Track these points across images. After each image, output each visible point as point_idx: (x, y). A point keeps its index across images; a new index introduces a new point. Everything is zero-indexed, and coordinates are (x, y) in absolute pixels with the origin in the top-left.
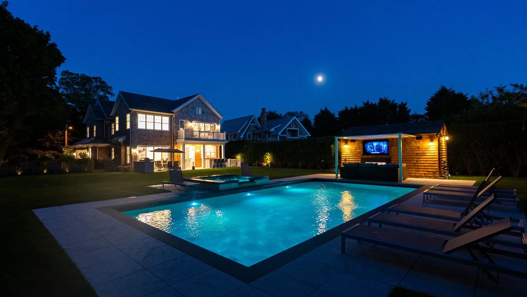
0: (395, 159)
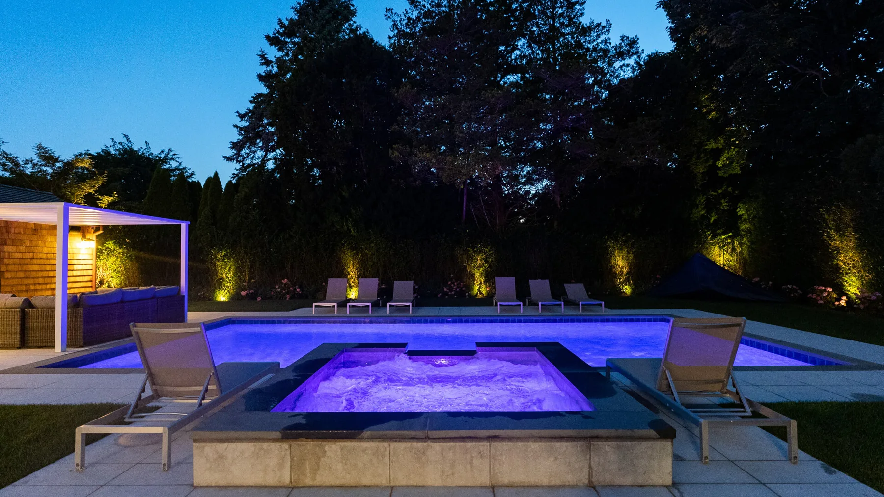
0: (12, 282)
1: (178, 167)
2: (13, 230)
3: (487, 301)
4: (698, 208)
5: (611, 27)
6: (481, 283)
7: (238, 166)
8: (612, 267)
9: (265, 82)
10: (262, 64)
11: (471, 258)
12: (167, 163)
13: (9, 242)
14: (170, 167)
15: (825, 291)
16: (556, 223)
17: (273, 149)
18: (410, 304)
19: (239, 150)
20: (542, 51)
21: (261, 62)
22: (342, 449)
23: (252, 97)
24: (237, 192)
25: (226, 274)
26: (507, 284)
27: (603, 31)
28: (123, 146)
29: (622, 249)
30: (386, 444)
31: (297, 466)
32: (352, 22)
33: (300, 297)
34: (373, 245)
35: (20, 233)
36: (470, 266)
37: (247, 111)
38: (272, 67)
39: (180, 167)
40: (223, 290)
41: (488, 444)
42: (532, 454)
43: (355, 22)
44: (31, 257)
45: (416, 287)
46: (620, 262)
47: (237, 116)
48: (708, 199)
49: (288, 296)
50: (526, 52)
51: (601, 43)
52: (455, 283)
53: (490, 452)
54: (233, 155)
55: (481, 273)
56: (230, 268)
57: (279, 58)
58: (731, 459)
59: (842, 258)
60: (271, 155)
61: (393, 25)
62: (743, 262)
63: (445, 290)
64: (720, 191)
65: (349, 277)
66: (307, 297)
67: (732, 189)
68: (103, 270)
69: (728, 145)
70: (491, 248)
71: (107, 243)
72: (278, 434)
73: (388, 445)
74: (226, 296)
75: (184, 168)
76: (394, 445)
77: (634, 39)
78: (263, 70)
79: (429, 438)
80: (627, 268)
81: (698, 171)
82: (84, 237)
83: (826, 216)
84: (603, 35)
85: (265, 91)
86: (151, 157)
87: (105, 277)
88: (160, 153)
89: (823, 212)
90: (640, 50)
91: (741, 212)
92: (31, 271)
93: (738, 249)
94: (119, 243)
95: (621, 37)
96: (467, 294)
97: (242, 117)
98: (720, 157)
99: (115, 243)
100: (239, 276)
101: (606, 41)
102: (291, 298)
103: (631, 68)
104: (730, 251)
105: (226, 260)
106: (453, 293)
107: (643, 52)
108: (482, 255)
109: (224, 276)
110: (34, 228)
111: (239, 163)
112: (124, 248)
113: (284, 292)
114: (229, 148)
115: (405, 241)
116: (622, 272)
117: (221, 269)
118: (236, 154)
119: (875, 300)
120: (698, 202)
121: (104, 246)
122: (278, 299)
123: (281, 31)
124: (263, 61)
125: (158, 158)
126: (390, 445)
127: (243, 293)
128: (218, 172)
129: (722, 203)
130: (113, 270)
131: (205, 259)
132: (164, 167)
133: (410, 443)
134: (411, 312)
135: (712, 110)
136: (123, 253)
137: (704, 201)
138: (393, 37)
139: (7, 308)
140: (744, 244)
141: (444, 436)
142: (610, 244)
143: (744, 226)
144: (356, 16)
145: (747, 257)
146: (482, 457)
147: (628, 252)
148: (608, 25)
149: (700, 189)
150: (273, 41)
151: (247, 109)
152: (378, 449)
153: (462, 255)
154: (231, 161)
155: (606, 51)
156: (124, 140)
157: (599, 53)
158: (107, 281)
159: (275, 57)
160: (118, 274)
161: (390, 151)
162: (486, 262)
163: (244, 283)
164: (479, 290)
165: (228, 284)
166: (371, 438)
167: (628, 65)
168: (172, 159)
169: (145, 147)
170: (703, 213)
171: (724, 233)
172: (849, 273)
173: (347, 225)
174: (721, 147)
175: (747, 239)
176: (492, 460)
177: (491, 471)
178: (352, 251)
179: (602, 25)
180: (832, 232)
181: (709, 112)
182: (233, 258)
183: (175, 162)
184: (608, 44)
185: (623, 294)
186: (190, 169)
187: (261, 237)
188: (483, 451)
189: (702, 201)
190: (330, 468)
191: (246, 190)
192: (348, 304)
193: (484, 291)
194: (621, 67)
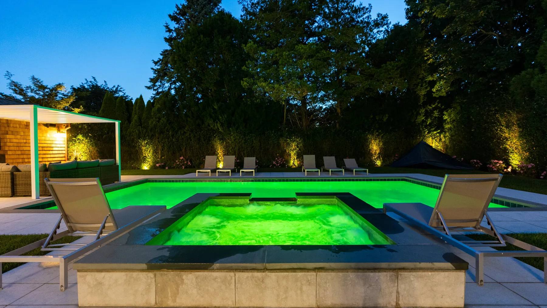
1: (124, 95)
2: (12, 125)
3: (299, 169)
4: (420, 115)
5: (372, 9)
6: (295, 159)
7: (155, 92)
8: (370, 150)
9: (168, 43)
10: (167, 31)
11: (288, 144)
12: (117, 93)
13: (9, 132)
14: (119, 96)
15: (498, 163)
16: (338, 125)
17: (174, 83)
18: (254, 170)
19: (155, 83)
20: (330, 24)
21: (166, 30)
22: (197, 278)
23: (162, 52)
24: (154, 107)
25: (148, 154)
26: (310, 159)
27: (367, 11)
28: (92, 84)
29: (376, 140)
30: (232, 274)
31: (160, 291)
32: (219, 7)
33: (190, 167)
34: (232, 137)
35: (16, 127)
36: (288, 149)
37: (158, 60)
38: (173, 33)
39: (125, 96)
40: (146, 163)
41: (315, 274)
42: (350, 282)
43: (221, 7)
44: (25, 142)
45: (257, 161)
46: (375, 147)
47: (153, 63)
48: (426, 111)
49: (183, 167)
50: (321, 24)
51: (366, 18)
52: (280, 159)
53: (316, 280)
54: (151, 86)
55: (295, 153)
56: (150, 150)
57: (177, 28)
58: (499, 282)
59: (509, 144)
60: (173, 86)
61: (243, 8)
62: (446, 147)
63: (274, 163)
64: (433, 106)
65: (218, 155)
66: (194, 167)
67: (441, 105)
68: (77, 152)
69: (440, 78)
70: (300, 139)
71: (78, 136)
72: (144, 266)
73: (234, 275)
74: (148, 166)
75: (127, 96)
76: (239, 275)
77: (385, 16)
78: (167, 35)
79: (267, 269)
80: (379, 150)
81: (421, 94)
82: (59, 130)
83: (500, 119)
84: (367, 13)
85: (169, 48)
86: (108, 90)
87: (78, 156)
88: (113, 88)
89: (498, 116)
90: (389, 22)
91: (445, 117)
92: (25, 150)
93: (443, 140)
94: (85, 135)
95: (377, 14)
96: (286, 166)
97: (156, 63)
98: (435, 86)
99: (83, 136)
100: (155, 155)
101: (368, 17)
102: (185, 168)
103: (384, 33)
104: (438, 140)
105: (148, 146)
106: (279, 165)
107: (391, 23)
108: (295, 143)
109: (147, 155)
110: (26, 124)
111: (155, 91)
112: (89, 139)
113: (181, 164)
114: (149, 81)
115: (251, 135)
116: (375, 153)
117: (145, 151)
118: (153, 85)
119: (531, 168)
120: (420, 112)
121: (77, 138)
122: (178, 168)
123: (178, 12)
124: (167, 30)
125: (112, 91)
126: (235, 275)
127: (157, 165)
128: (142, 95)
129: (434, 113)
130: (82, 152)
131: (135, 145)
132: (116, 95)
133: (252, 273)
134: (254, 175)
135: (431, 58)
136: (88, 142)
137: (424, 111)
138: (243, 16)
139: (2, 172)
140: (447, 136)
141: (278, 267)
142: (369, 136)
143: (447, 126)
144: (221, 3)
145: (449, 144)
146: (310, 284)
147: (379, 141)
148: (370, 7)
149: (422, 105)
150: (173, 18)
151: (159, 59)
152: (226, 278)
153: (283, 143)
154: (150, 89)
155: (368, 23)
156: (93, 80)
157: (364, 24)
158: (79, 158)
159: (174, 27)
160: (85, 154)
161: (242, 82)
162: (298, 147)
163: (158, 159)
164: (293, 163)
165: (149, 160)
166: (220, 269)
167: (381, 31)
168: (120, 91)
169: (104, 84)
170: (423, 118)
171: (435, 130)
172: (513, 152)
173: (217, 126)
174: (435, 80)
175: (449, 134)
176: (318, 287)
177: (317, 295)
178: (221, 141)
179: (366, 7)
180: (504, 128)
181: (428, 59)
182: (152, 145)
183: (121, 92)
184: (370, 19)
185: (376, 166)
186: (130, 96)
187: (167, 133)
188: (311, 280)
189: (423, 111)
190: (187, 292)
191: (159, 106)
192: (217, 171)
193: (296, 163)
194: (378, 32)
